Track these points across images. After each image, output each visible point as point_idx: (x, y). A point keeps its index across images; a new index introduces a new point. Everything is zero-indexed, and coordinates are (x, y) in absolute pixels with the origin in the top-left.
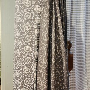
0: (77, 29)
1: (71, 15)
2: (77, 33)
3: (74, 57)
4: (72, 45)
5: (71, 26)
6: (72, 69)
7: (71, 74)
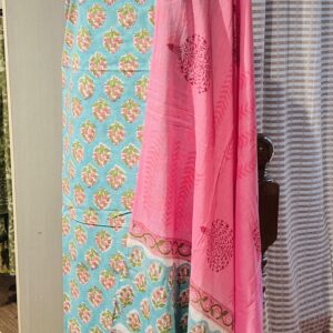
0: (290, 90)
1: (268, 40)
2: (289, 106)
3: (281, 194)
4: (275, 150)
5: (268, 80)
6: (275, 239)
7: (270, 257)
